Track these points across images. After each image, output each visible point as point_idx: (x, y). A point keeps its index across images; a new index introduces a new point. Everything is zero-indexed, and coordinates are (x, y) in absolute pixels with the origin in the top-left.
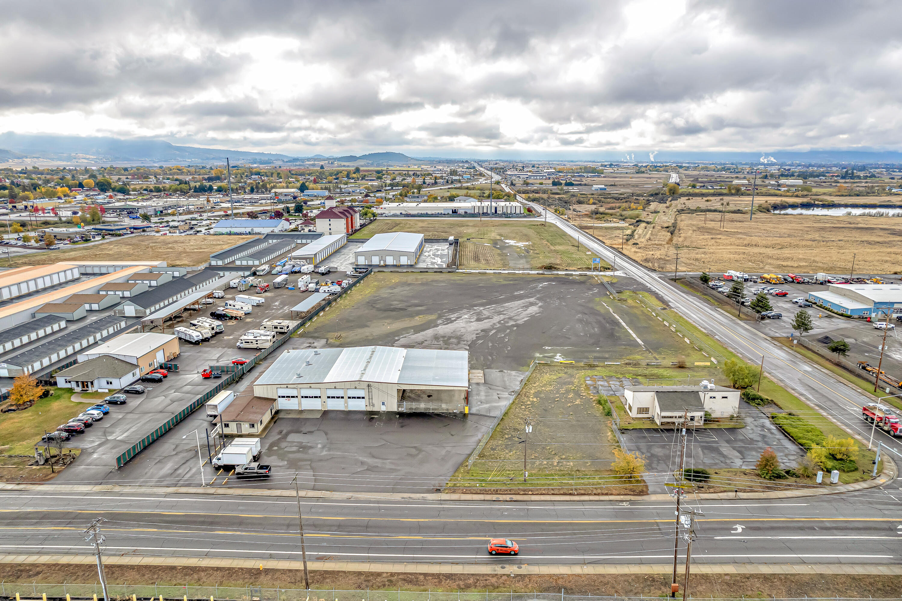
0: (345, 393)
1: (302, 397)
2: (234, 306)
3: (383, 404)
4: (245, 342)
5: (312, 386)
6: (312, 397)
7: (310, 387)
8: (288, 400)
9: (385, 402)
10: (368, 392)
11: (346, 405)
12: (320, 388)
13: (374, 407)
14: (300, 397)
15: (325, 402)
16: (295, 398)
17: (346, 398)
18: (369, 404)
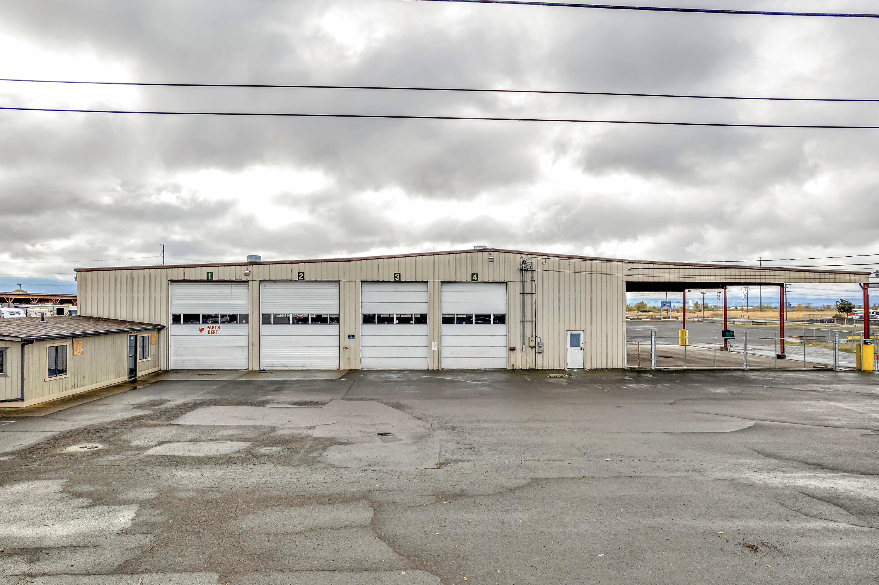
0: (434, 301)
1: (266, 320)
3: (575, 340)
5: (309, 271)
6: (305, 321)
7: (302, 279)
8: (210, 330)
9: (581, 333)
10: (522, 295)
11: (433, 348)
12: (339, 281)
13: (540, 356)
14: (255, 319)
15: (353, 336)
16: (238, 325)
17: (435, 319)
18: (523, 344)
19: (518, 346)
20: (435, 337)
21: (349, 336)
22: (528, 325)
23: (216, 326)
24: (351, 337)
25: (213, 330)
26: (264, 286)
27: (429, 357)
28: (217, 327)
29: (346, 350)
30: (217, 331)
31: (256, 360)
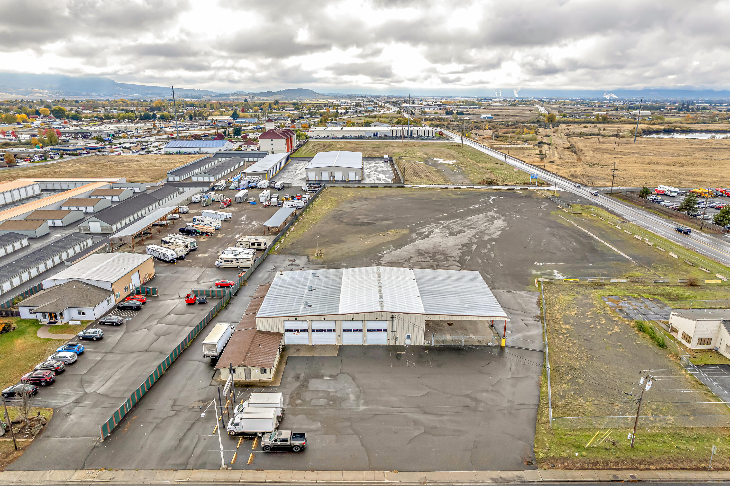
0: (365, 325)
1: (313, 331)
2: (203, 222)
4: (225, 261)
5: (326, 318)
6: (325, 331)
7: (324, 319)
8: (297, 334)
9: (410, 334)
10: (392, 324)
11: (364, 338)
12: (335, 320)
13: (397, 341)
14: (310, 330)
15: (340, 335)
16: (305, 332)
17: (365, 331)
18: (392, 338)
19: (390, 339)
20: (365, 336)
22: (393, 333)
26: (312, 321)
27: (363, 341)
28: (299, 333)
29: (338, 339)
31: (311, 342)
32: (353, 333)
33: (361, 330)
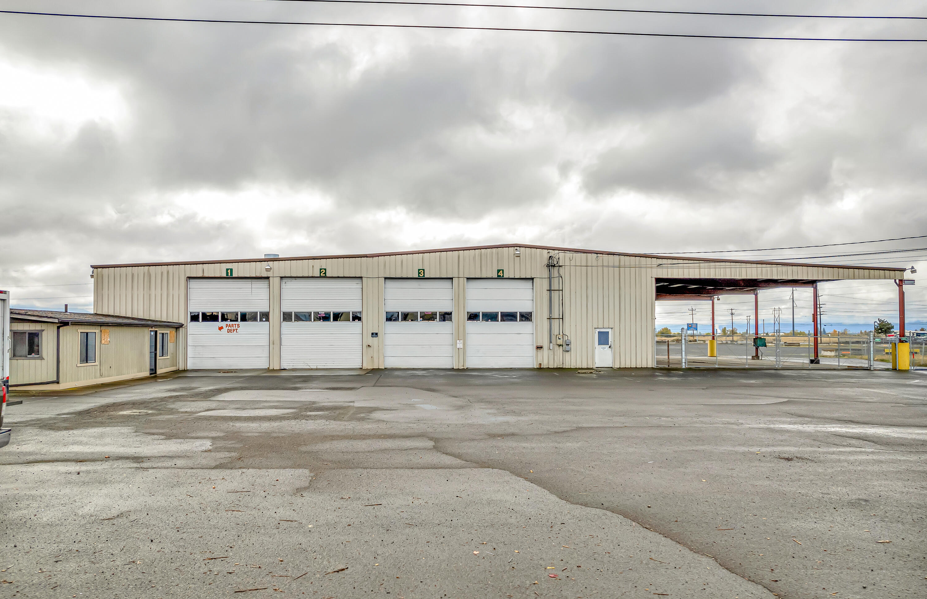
0: (459, 298)
1: (287, 318)
3: (603, 338)
5: (332, 269)
6: (326, 318)
8: (230, 328)
9: (610, 330)
10: (549, 291)
11: (458, 346)
12: (361, 278)
13: (567, 354)
14: (275, 317)
15: (377, 334)
16: (258, 324)
17: (460, 316)
18: (551, 342)
19: (545, 344)
20: (460, 335)
21: (372, 334)
22: (555, 323)
23: (235, 324)
24: (375, 335)
25: (233, 328)
26: (284, 282)
27: (454, 356)
28: (236, 326)
29: (369, 349)
30: (236, 329)
31: (276, 359)
32: (421, 325)
33: (446, 316)
